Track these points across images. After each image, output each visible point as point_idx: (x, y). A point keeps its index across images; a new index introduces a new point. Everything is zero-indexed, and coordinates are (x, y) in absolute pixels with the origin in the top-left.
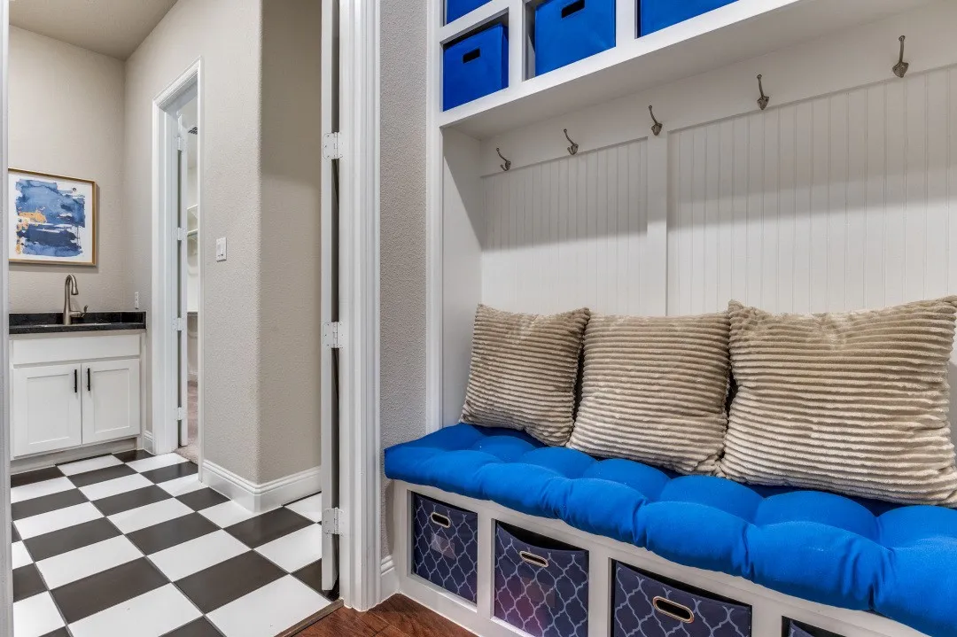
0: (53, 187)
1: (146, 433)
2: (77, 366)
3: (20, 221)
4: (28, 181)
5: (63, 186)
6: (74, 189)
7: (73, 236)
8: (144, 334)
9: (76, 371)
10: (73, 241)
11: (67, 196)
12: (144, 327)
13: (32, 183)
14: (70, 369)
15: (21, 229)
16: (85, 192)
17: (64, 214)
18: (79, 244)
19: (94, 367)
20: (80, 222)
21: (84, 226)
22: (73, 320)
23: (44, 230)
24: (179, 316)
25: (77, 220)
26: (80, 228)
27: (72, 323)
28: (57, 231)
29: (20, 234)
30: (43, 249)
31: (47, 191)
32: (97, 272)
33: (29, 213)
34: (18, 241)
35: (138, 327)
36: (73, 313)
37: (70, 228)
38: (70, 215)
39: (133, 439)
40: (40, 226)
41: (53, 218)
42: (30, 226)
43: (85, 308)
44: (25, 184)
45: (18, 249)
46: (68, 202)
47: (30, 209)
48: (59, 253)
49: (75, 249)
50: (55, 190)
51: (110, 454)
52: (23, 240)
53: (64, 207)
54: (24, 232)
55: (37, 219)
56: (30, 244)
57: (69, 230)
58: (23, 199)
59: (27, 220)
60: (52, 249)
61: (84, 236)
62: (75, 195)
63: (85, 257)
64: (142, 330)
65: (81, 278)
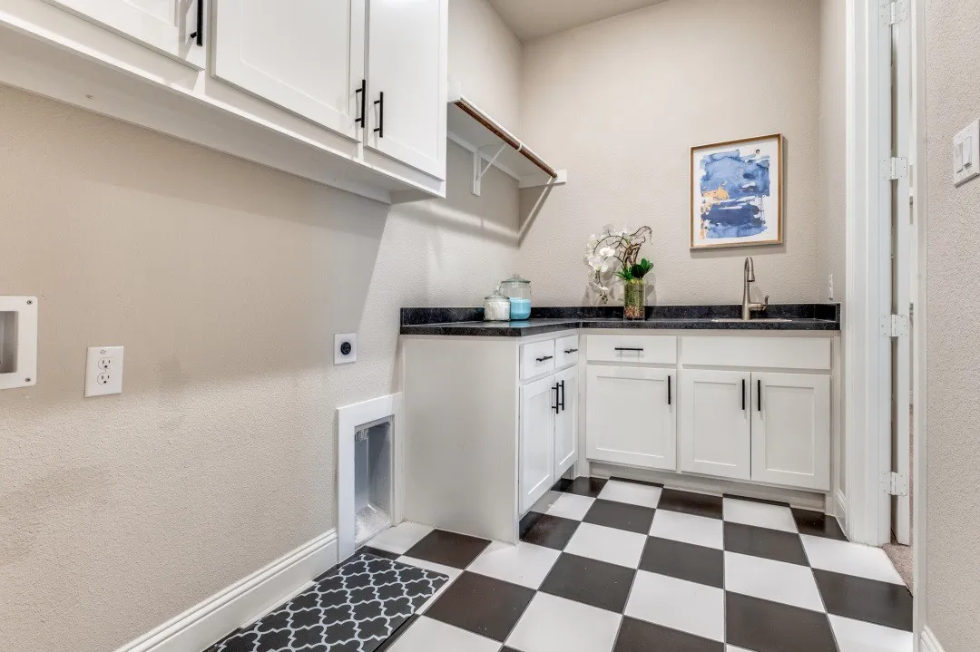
0: (734, 155)
1: (839, 494)
2: (745, 375)
3: (704, 202)
4: (711, 156)
5: (745, 151)
6: (758, 151)
7: (756, 210)
8: (836, 339)
9: (743, 381)
10: (756, 216)
11: (750, 161)
12: (837, 327)
13: (715, 157)
14: (737, 376)
15: (704, 211)
16: (770, 150)
17: (747, 184)
18: (763, 218)
19: (768, 378)
20: (764, 190)
21: (768, 195)
22: (753, 314)
23: (726, 208)
24: (894, 310)
25: (761, 189)
26: (765, 198)
27: (751, 318)
28: (739, 207)
29: (704, 217)
30: (724, 230)
31: (729, 162)
32: (784, 251)
33: (713, 191)
34: (702, 225)
35: (829, 327)
36: (752, 305)
37: (753, 200)
38: (753, 184)
39: (821, 496)
40: (723, 205)
41: (736, 192)
42: (714, 206)
43: (766, 300)
44: (708, 160)
45: (702, 233)
46: (751, 168)
47: (715, 187)
48: (742, 232)
49: (759, 224)
50: (737, 159)
51: (786, 505)
52: (707, 223)
53: (747, 176)
54: (707, 213)
55: (720, 197)
56: (713, 226)
57: (752, 203)
58: (706, 178)
59: (710, 200)
60: (734, 230)
61: (768, 207)
62: (758, 159)
63: (769, 234)
64: (835, 331)
65: (760, 261)
